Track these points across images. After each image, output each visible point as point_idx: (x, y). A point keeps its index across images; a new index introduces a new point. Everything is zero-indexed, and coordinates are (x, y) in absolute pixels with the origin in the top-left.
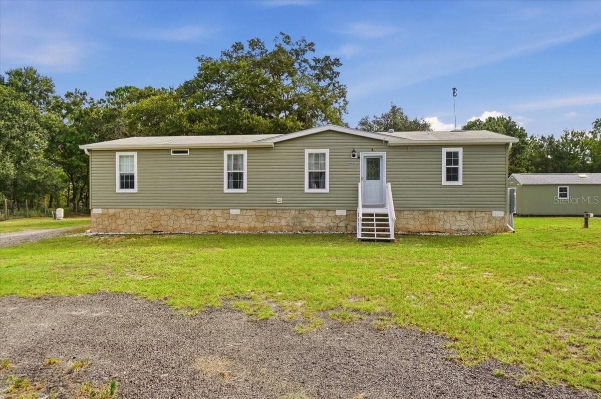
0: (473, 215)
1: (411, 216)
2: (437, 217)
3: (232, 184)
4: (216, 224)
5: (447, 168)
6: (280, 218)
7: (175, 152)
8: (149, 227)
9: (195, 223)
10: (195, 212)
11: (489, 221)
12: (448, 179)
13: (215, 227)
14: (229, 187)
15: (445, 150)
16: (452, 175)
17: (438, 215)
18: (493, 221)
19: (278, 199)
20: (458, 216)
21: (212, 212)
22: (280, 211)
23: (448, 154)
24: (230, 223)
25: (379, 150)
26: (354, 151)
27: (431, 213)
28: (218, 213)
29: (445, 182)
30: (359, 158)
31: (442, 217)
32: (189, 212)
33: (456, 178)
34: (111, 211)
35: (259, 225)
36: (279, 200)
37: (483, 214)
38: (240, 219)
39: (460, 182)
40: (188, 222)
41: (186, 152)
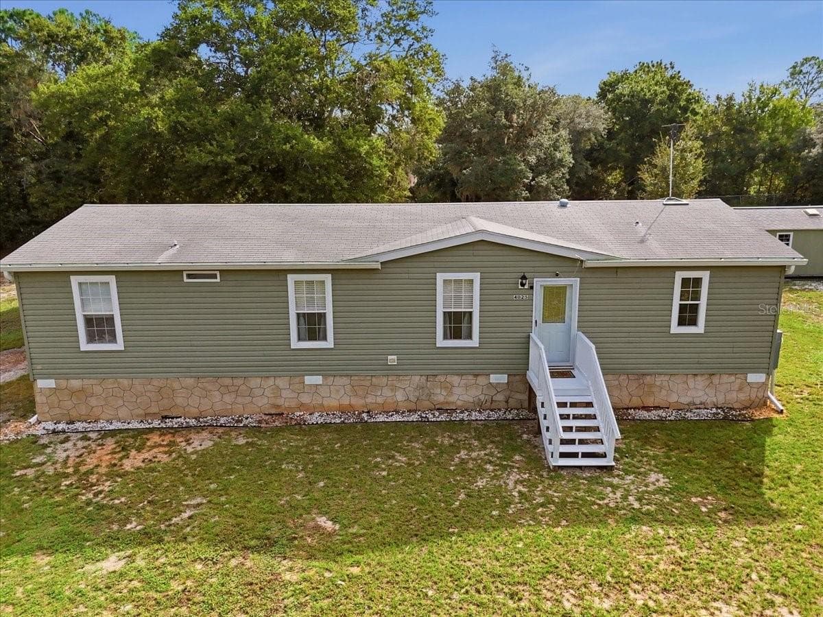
0: (716, 380)
1: (617, 382)
2: (658, 383)
3: (304, 333)
4: (280, 402)
5: (680, 304)
6: (394, 389)
7: (189, 276)
8: (154, 410)
9: (239, 400)
10: (240, 381)
11: (740, 389)
12: (681, 322)
13: (279, 406)
14: (299, 339)
15: (679, 276)
16: (688, 316)
17: (659, 380)
18: (747, 389)
19: (389, 357)
20: (691, 382)
21: (271, 382)
22: (395, 378)
23: (685, 282)
24: (305, 399)
25: (569, 274)
26: (524, 278)
27: (648, 377)
28: (282, 382)
29: (675, 329)
30: (532, 288)
31: (665, 384)
32: (228, 381)
33: (693, 322)
34: (76, 383)
35: (357, 402)
36: (392, 359)
37: (733, 378)
38: (324, 392)
39: (700, 328)
40: (228, 399)
41: (215, 276)
